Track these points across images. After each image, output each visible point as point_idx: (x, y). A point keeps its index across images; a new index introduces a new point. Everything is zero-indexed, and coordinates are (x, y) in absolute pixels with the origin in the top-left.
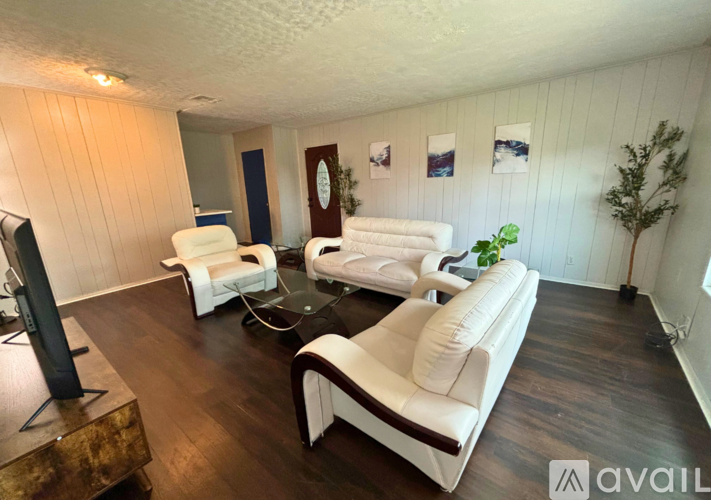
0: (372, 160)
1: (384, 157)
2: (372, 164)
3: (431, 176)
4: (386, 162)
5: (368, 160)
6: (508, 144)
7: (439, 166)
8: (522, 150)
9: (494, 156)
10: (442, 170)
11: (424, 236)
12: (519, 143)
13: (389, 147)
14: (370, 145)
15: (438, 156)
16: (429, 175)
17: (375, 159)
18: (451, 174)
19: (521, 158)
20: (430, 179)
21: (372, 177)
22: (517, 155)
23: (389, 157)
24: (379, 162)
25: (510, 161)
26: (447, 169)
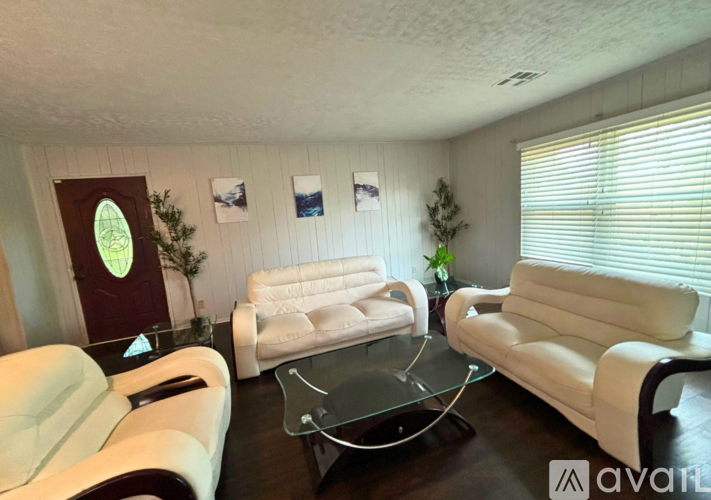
0: (217, 199)
1: (237, 196)
2: (217, 204)
3: (302, 216)
4: (241, 202)
5: (210, 200)
6: (364, 187)
7: (309, 206)
8: (374, 192)
9: (355, 197)
10: (312, 210)
11: (364, 271)
12: (372, 187)
13: (243, 184)
14: (210, 181)
15: (307, 197)
16: (299, 215)
17: (223, 198)
18: (321, 213)
19: (375, 198)
20: (301, 219)
21: (219, 222)
22: (372, 196)
23: (244, 196)
24: (230, 202)
25: (367, 202)
26: (317, 209)
